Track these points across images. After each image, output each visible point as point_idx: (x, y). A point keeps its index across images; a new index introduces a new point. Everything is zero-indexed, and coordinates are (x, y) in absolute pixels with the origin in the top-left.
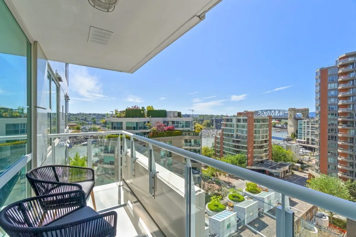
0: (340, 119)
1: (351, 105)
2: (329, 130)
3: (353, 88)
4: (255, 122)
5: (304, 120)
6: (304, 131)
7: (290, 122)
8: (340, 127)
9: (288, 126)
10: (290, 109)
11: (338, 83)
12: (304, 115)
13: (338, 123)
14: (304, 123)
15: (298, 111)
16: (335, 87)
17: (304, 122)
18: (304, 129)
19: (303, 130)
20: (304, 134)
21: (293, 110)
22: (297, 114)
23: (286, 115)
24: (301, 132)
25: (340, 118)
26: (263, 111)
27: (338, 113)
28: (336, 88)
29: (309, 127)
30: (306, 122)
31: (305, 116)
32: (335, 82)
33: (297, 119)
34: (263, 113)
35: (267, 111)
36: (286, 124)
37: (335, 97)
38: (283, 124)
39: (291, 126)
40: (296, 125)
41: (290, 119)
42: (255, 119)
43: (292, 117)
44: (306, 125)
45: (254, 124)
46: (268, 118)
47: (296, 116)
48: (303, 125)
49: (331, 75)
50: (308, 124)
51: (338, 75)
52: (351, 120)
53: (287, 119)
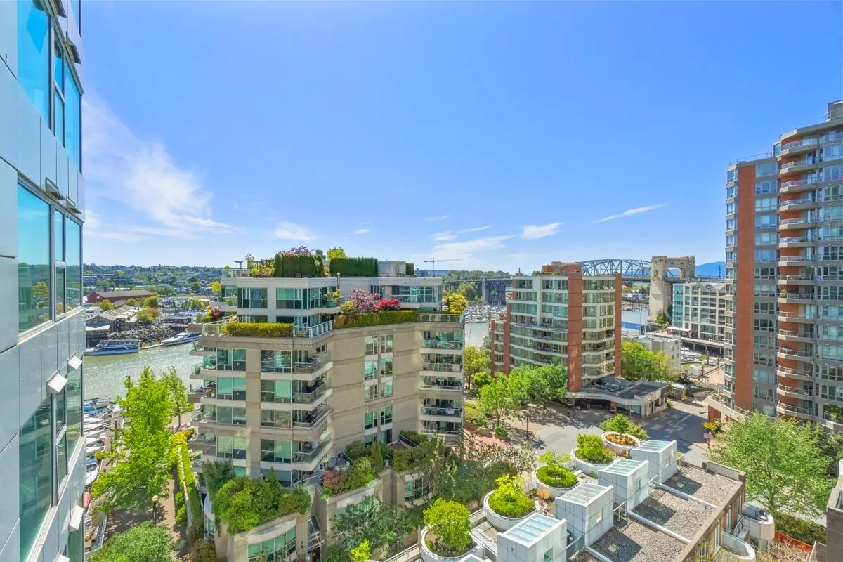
0: (783, 282)
1: (809, 250)
2: (757, 307)
3: (813, 210)
4: (585, 288)
5: (687, 284)
6: (687, 309)
7: (655, 288)
8: (782, 300)
9: (651, 296)
10: (655, 257)
11: (779, 197)
12: (684, 273)
13: (778, 291)
14: (685, 291)
15: (673, 262)
16: (770, 206)
17: (687, 288)
18: (686, 303)
19: (684, 306)
20: (687, 314)
21: (661, 260)
22: (670, 269)
23: (646, 273)
24: (679, 311)
25: (784, 278)
26: (595, 263)
27: (778, 269)
28: (774, 208)
29: (696, 299)
30: (691, 288)
31: (688, 274)
32: (770, 196)
33: (669, 282)
34: (595, 266)
35: (603, 263)
36: (645, 292)
37: (772, 230)
38: (636, 292)
39: (656, 297)
40: (669, 294)
41: (654, 280)
42: (585, 281)
43: (660, 276)
44: (690, 295)
45: (584, 292)
46: (614, 278)
47: (669, 273)
48: (684, 295)
49: (761, 179)
50: (696, 293)
51: (780, 180)
52: (809, 283)
53: (649, 281)
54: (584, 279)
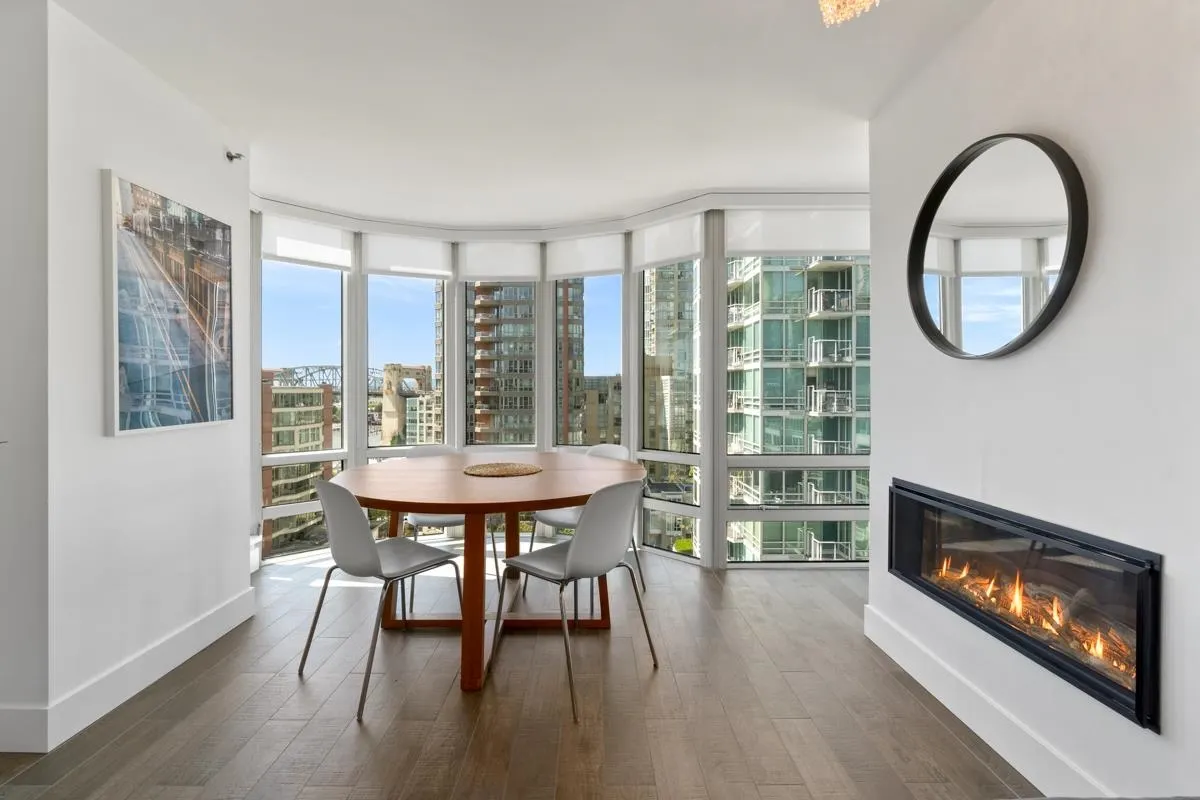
0: (478, 393)
1: (496, 362)
3: (498, 325)
4: (276, 405)
5: (421, 398)
6: (421, 427)
7: (388, 404)
8: (478, 411)
9: (384, 415)
10: (387, 365)
11: (475, 309)
12: (421, 385)
13: (476, 401)
14: (420, 406)
15: (408, 372)
17: (421, 403)
18: (421, 422)
19: (418, 424)
20: (421, 435)
21: (395, 369)
22: (405, 380)
23: (378, 385)
24: (414, 431)
25: (479, 389)
26: (311, 371)
29: (430, 415)
30: (425, 403)
31: (423, 387)
33: (404, 395)
34: (311, 375)
35: (324, 371)
36: (379, 409)
38: (372, 411)
39: (389, 414)
40: (402, 411)
41: (387, 394)
42: (277, 395)
43: (394, 389)
44: (425, 412)
45: (275, 410)
46: (322, 391)
47: (404, 385)
48: (418, 412)
50: (430, 409)
52: (495, 394)
53: (381, 395)
54: (274, 391)
